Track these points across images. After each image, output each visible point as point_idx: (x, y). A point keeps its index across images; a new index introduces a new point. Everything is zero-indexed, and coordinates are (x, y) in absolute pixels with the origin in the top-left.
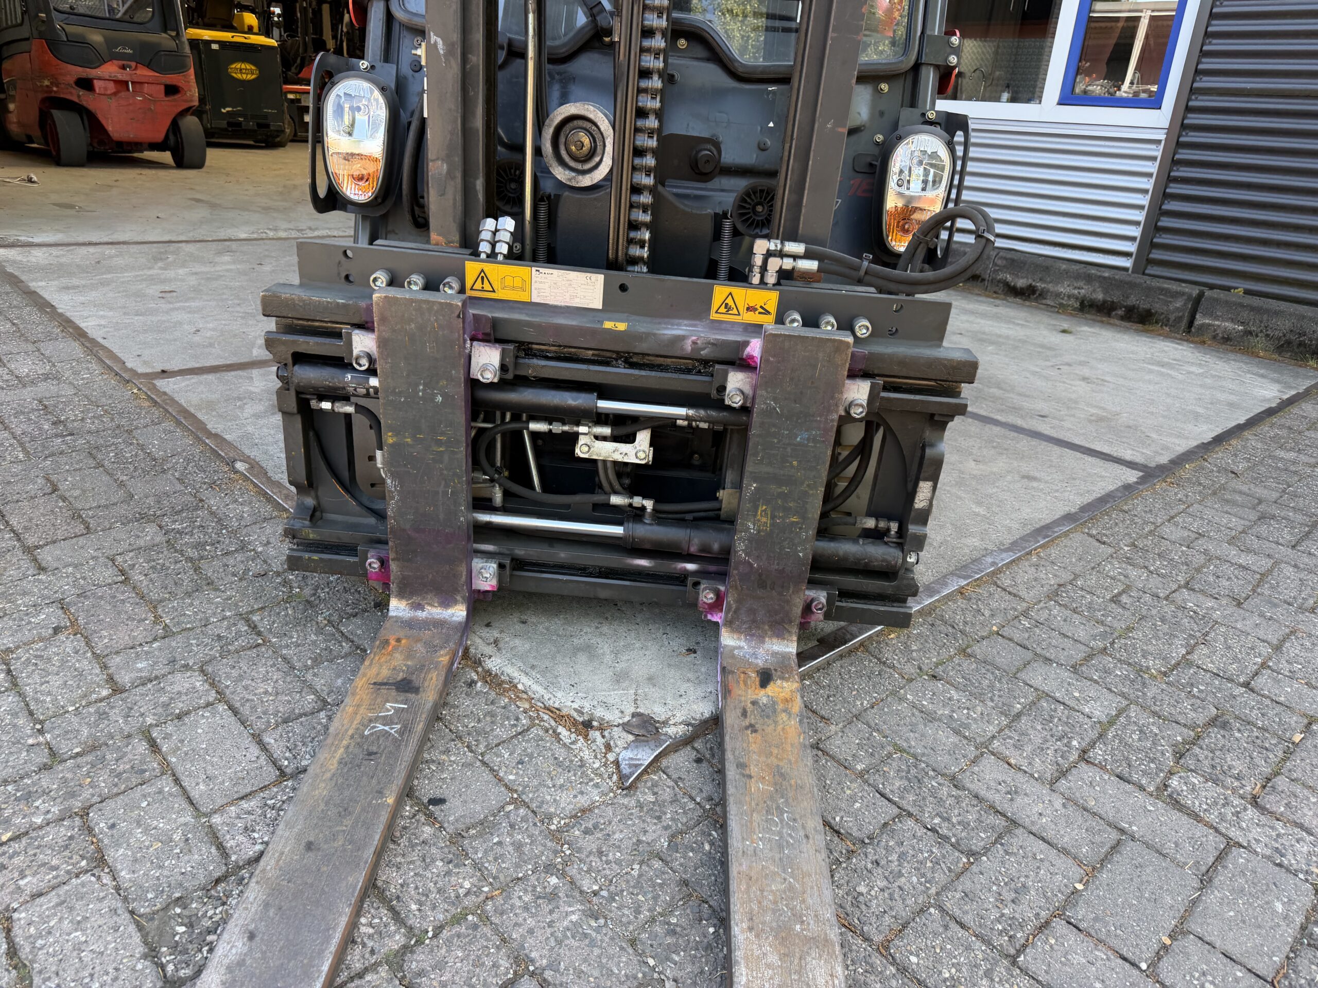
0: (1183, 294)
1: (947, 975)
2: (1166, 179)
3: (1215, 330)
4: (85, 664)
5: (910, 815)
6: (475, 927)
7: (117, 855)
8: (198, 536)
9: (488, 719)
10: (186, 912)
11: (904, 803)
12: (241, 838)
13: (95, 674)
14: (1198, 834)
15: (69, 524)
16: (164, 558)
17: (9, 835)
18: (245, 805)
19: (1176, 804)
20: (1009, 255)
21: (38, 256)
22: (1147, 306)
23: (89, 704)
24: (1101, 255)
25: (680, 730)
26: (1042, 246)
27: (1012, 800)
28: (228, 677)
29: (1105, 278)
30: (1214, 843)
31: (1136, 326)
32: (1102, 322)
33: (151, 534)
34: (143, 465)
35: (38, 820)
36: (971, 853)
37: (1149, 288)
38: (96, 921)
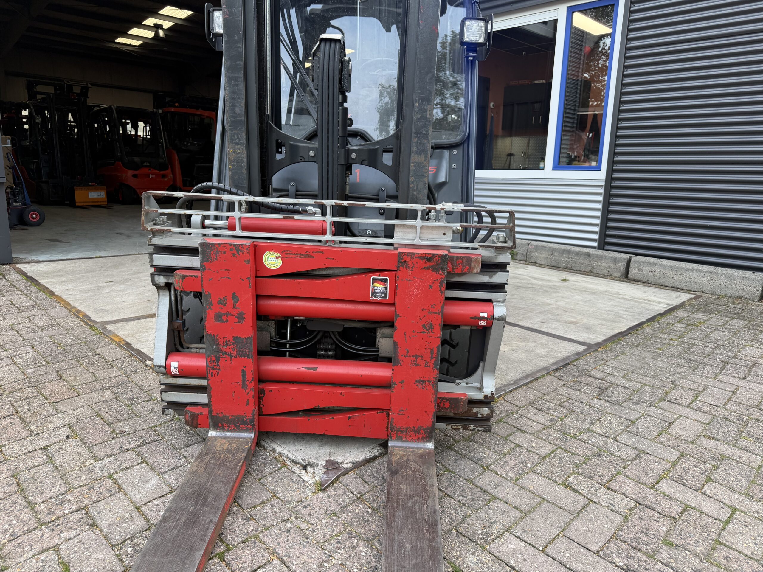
0: (622, 258)
2: (608, 203)
5: (449, 496)
6: (255, 543)
7: (102, 523)
9: (263, 465)
10: (133, 543)
11: (447, 492)
12: (155, 514)
13: (86, 454)
14: (577, 498)
15: (69, 392)
16: (116, 405)
17: (55, 518)
18: (156, 502)
19: (569, 487)
20: (535, 244)
23: (84, 466)
24: (582, 241)
25: (350, 465)
26: (553, 238)
28: (147, 452)
29: (583, 252)
30: (583, 501)
35: (67, 512)
38: (94, 547)
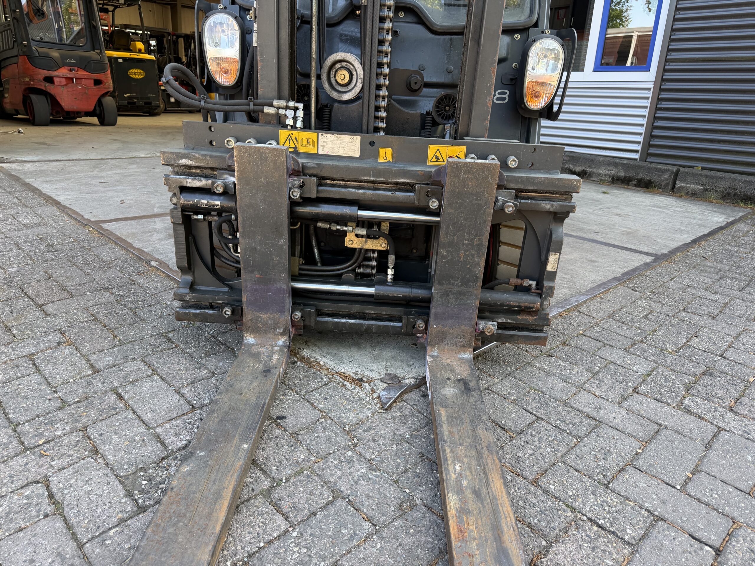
0: (669, 170)
1: (571, 494)
2: (656, 108)
3: (687, 190)
4: (77, 359)
5: (542, 419)
6: (308, 476)
7: (104, 449)
8: (133, 297)
9: (305, 379)
10: (147, 474)
11: (539, 415)
12: (174, 438)
13: (83, 364)
14: (702, 425)
15: (60, 293)
16: (116, 308)
17: (43, 441)
18: (174, 422)
19: (688, 411)
20: (571, 154)
21: (28, 167)
22: (649, 178)
23: (81, 378)
24: (622, 152)
25: (412, 381)
26: (589, 149)
27: (598, 411)
28: (158, 363)
29: (624, 164)
30: (711, 430)
31: (643, 189)
32: (625, 188)
33: (106, 297)
34: (99, 265)
35: (59, 433)
36: (578, 437)
37: (649, 168)
38: (97, 480)
